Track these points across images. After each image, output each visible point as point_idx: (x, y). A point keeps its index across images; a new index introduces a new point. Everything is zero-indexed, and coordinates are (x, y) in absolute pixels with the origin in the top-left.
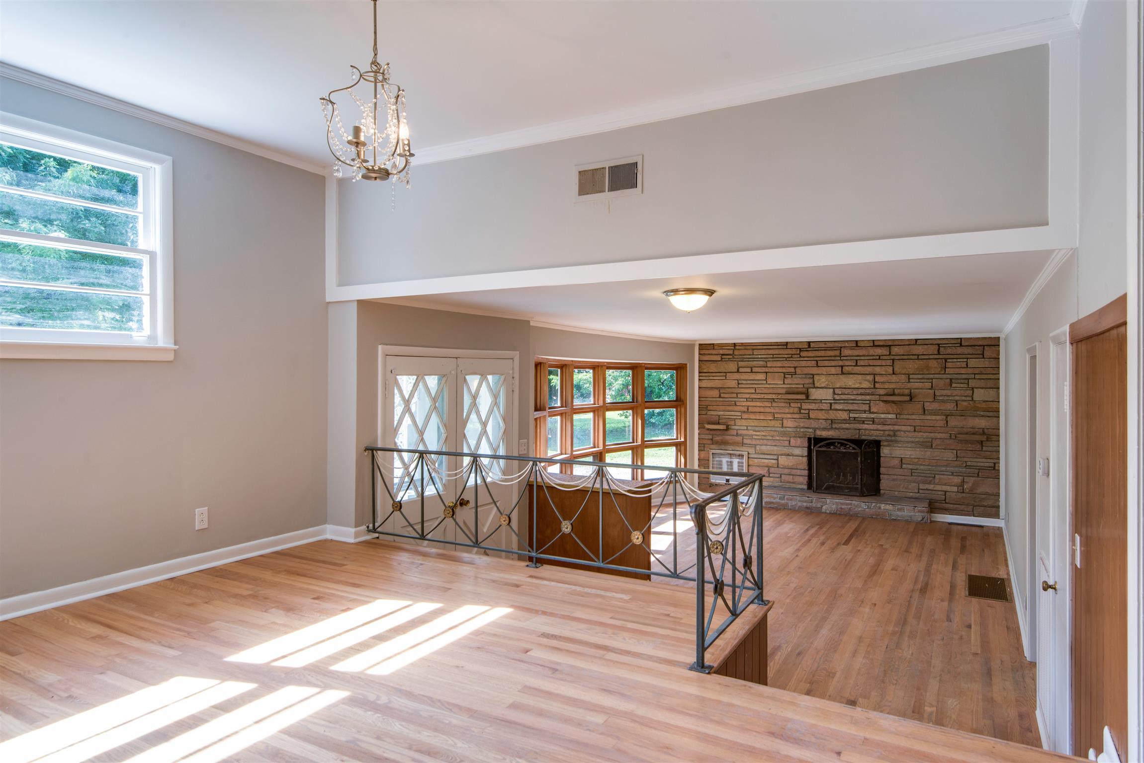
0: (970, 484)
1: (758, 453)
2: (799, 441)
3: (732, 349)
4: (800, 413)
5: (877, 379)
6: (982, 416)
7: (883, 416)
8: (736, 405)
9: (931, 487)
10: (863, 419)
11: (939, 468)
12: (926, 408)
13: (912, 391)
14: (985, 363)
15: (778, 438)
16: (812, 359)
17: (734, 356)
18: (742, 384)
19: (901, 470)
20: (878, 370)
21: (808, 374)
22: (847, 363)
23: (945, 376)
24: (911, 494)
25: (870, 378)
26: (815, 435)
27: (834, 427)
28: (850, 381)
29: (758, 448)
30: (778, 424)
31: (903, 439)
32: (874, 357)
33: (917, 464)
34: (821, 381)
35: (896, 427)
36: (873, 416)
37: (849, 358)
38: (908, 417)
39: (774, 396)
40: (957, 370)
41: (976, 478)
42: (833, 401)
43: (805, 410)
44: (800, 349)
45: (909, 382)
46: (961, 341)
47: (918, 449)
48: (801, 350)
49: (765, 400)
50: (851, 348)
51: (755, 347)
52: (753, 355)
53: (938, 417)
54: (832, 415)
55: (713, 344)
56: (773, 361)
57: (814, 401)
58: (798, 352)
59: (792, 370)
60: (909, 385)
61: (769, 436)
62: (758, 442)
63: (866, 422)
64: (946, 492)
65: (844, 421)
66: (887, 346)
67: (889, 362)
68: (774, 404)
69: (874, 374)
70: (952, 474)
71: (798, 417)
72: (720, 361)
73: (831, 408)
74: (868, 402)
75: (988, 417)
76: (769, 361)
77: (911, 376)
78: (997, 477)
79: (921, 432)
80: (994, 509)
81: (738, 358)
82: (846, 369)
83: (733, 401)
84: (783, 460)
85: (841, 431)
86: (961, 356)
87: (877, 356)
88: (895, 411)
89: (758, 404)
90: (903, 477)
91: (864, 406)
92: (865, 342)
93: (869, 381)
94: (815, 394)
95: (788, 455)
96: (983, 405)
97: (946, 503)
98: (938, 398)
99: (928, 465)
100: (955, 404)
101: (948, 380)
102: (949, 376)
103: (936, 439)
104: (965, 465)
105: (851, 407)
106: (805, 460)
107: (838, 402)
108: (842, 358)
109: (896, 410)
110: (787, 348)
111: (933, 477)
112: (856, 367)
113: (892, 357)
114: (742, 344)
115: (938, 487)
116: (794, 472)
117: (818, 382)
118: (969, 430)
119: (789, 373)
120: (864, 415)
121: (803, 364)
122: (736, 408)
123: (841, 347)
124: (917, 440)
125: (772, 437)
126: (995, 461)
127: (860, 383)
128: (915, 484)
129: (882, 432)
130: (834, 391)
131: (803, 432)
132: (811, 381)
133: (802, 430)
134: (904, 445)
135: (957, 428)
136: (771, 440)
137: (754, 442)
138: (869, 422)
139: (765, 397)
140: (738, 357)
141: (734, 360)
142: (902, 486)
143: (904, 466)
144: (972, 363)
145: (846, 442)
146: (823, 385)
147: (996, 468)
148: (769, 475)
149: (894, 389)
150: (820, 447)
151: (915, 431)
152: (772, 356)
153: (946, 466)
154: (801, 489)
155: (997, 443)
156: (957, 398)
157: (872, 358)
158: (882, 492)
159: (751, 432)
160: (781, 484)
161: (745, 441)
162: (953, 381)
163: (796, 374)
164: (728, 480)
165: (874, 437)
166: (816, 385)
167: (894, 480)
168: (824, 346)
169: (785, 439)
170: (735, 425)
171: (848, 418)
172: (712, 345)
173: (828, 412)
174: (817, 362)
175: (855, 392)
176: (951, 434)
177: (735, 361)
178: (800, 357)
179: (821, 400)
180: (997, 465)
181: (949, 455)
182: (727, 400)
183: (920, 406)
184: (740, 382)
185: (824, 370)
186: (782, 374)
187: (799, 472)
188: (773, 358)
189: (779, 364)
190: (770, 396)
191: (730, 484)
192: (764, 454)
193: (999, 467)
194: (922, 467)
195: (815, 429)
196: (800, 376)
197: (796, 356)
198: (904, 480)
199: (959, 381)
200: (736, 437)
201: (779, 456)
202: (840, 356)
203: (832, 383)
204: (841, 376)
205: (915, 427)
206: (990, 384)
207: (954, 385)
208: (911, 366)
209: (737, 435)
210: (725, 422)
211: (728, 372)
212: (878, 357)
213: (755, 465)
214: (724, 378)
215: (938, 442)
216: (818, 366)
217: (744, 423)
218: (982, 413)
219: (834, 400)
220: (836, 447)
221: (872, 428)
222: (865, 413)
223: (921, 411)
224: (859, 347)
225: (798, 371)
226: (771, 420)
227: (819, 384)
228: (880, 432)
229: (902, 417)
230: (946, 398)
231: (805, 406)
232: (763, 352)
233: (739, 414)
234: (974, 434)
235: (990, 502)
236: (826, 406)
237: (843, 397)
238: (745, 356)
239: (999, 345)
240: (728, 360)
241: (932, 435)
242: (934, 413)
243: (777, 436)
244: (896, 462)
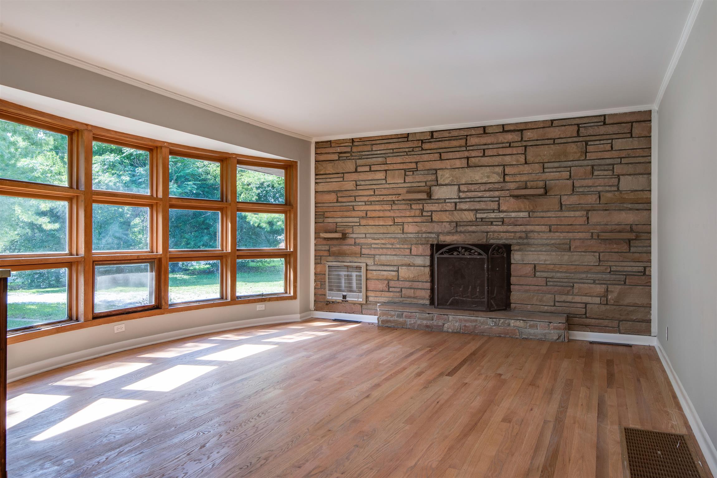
0: (615, 294)
1: (377, 265)
2: (421, 248)
3: (350, 146)
4: (422, 216)
5: (508, 170)
6: (630, 209)
7: (513, 215)
8: (354, 210)
9: (569, 298)
10: (492, 220)
11: (578, 276)
12: (563, 203)
13: (547, 182)
14: (635, 143)
15: (398, 246)
16: (435, 151)
17: (352, 154)
18: (361, 185)
19: (535, 279)
20: (508, 159)
21: (431, 170)
22: (474, 154)
23: (585, 163)
24: (546, 307)
25: (499, 170)
26: (438, 241)
27: (459, 230)
28: (477, 175)
29: (377, 258)
30: (398, 229)
31: (536, 242)
32: (504, 145)
33: (552, 271)
34: (445, 177)
35: (529, 228)
36: (502, 215)
37: (475, 148)
38: (542, 214)
39: (394, 198)
40: (600, 154)
41: (623, 287)
42: (458, 200)
43: (427, 211)
44: (422, 140)
45: (544, 172)
46: (605, 119)
47: (554, 253)
48: (422, 142)
49: (385, 203)
50: (478, 135)
51: (374, 142)
52: (372, 151)
53: (578, 214)
54: (457, 216)
55: (330, 141)
56: (393, 156)
57: (437, 201)
58: (420, 145)
59: (414, 165)
60: (544, 176)
61: (389, 244)
62: (377, 252)
63: (494, 223)
64: (586, 304)
65: (471, 223)
66: (518, 131)
67: (521, 150)
68: (395, 207)
69: (504, 166)
70: (594, 283)
71: (420, 221)
72: (337, 160)
73: (456, 208)
74: (497, 199)
75: (637, 210)
76: (389, 157)
77: (546, 165)
78: (648, 285)
79: (557, 232)
80: (644, 324)
81: (356, 156)
82: (472, 161)
83: (351, 206)
84: (403, 272)
85: (467, 234)
86: (604, 137)
87: (507, 143)
88: (528, 209)
89: (378, 207)
90: (537, 288)
91: (492, 204)
92: (494, 127)
93: (498, 174)
94: (439, 193)
95: (409, 265)
96: (632, 196)
97: (586, 317)
98: (578, 190)
99: (566, 272)
100: (597, 196)
101: (590, 167)
102: (590, 163)
103: (575, 239)
104: (609, 270)
105: (477, 206)
106: (427, 270)
107: (463, 200)
108: (468, 148)
109: (529, 207)
110: (408, 141)
111: (571, 287)
112: (483, 158)
113: (524, 144)
114: (360, 139)
115: (578, 299)
116: (416, 285)
117: (441, 178)
118: (614, 227)
119: (410, 170)
120: (493, 215)
121: (426, 157)
122: (354, 214)
123: (467, 136)
124: (553, 242)
125: (392, 244)
126: (645, 264)
127: (488, 177)
128: (550, 296)
129: (512, 234)
130: (459, 188)
131: (425, 238)
132: (434, 177)
133: (424, 235)
134: (539, 249)
135: (600, 225)
136: (390, 248)
137: (373, 252)
138: (497, 223)
139: (385, 199)
140: (356, 154)
141: (352, 158)
142: (535, 298)
143: (538, 274)
144: (618, 144)
145: (471, 247)
146: (447, 182)
147: (647, 273)
148: (389, 289)
149: (526, 182)
150: (442, 254)
151: (550, 231)
152: (391, 151)
153: (587, 272)
154: (423, 305)
155: (647, 241)
156: (600, 189)
157: (501, 145)
158: (513, 306)
159: (370, 241)
160: (401, 299)
161: (364, 251)
162: (595, 167)
163: (417, 170)
164: (344, 297)
165: (504, 241)
166: (439, 182)
167: (526, 291)
168: (448, 135)
169: (406, 246)
170: (353, 233)
171: (474, 220)
172: (329, 143)
173: (452, 214)
174: (440, 155)
175: (483, 188)
176: (592, 233)
177: (354, 159)
178: (422, 149)
179: (445, 199)
180: (647, 269)
181: (591, 259)
182: (344, 204)
183: (556, 200)
184: (358, 183)
185: (447, 164)
186: (403, 171)
187: (420, 285)
188: (393, 153)
189: (399, 160)
190: (389, 198)
191: (347, 301)
192: (384, 265)
193: (651, 271)
194: (559, 275)
195: (438, 234)
196: (422, 172)
197: (417, 149)
198: (538, 290)
199: (602, 168)
200: (353, 247)
201: (400, 267)
202: (466, 145)
203: (457, 178)
204: (466, 170)
205: (550, 226)
206: (640, 169)
207: (596, 173)
208: (547, 152)
209: (355, 244)
210: (343, 230)
211: (346, 173)
212: (508, 145)
213: (374, 278)
214: (342, 179)
215: (578, 243)
216: (441, 159)
217: (363, 230)
218: (629, 206)
219: (459, 198)
220: (459, 252)
221: (501, 230)
222: (493, 212)
223: (557, 207)
224: (487, 133)
225: (420, 166)
226: (391, 225)
227: (442, 180)
228: (510, 234)
229: (536, 214)
230: (587, 189)
231: (428, 207)
232: (382, 147)
233: (357, 220)
234: (620, 232)
235: (639, 316)
236: (450, 207)
237: (469, 194)
238: (364, 153)
239: (650, 121)
240: (345, 158)
241: (570, 235)
242: (573, 208)
243: (397, 244)
244: (529, 269)
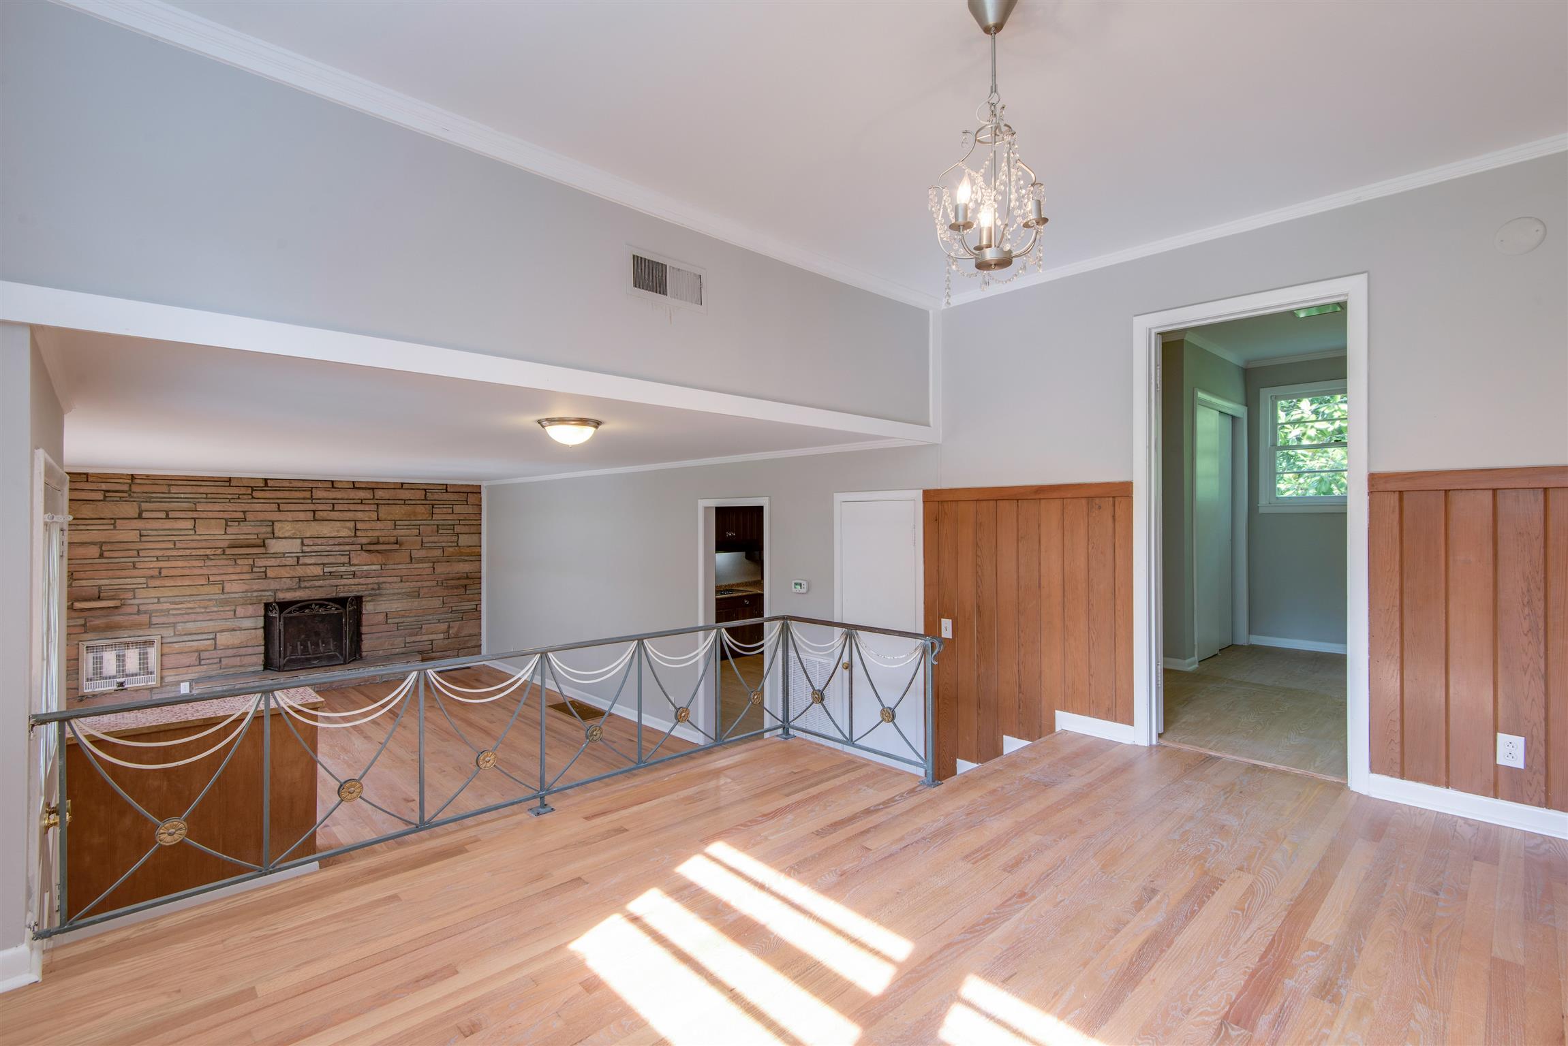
0: (456, 629)
1: (180, 635)
2: (250, 610)
3: (127, 483)
4: (252, 572)
5: (359, 526)
6: (466, 561)
7: (365, 568)
8: (134, 567)
9: (418, 638)
10: (341, 574)
11: (425, 618)
12: (413, 557)
13: (399, 538)
14: (470, 509)
15: (215, 609)
16: (271, 501)
17: (132, 494)
18: (148, 536)
19: (387, 625)
20: (360, 515)
21: (265, 521)
22: (321, 507)
23: (432, 522)
24: (398, 650)
25: (351, 525)
26: (275, 598)
27: (302, 586)
28: (326, 529)
29: (180, 627)
30: (217, 589)
31: (388, 592)
32: (355, 501)
33: (403, 616)
34: (283, 529)
35: (381, 580)
36: (353, 568)
37: (324, 501)
38: (393, 567)
39: (208, 552)
40: (444, 516)
41: (460, 622)
42: (301, 554)
43: (260, 567)
44: (252, 487)
45: (395, 529)
46: (447, 487)
47: (405, 601)
48: (253, 489)
49: (193, 558)
50: (326, 489)
51: (173, 482)
52: (169, 493)
53: (425, 565)
54: (300, 571)
55: (87, 474)
56: (207, 502)
57: (274, 556)
58: (250, 492)
59: (241, 515)
60: (395, 533)
61: (200, 607)
62: (179, 619)
63: (344, 577)
64: (432, 640)
65: (317, 577)
66: (369, 489)
67: (374, 507)
68: (209, 563)
69: (355, 521)
70: (439, 622)
71: (249, 578)
72: (101, 501)
73: (298, 562)
74: (348, 553)
75: (471, 561)
76: (198, 502)
77: (397, 523)
78: (479, 618)
79: (408, 582)
80: (476, 649)
81: (138, 497)
82: (319, 515)
83: (130, 562)
84: (223, 639)
85: (313, 590)
86: (447, 502)
87: (359, 499)
88: (380, 562)
89: (180, 564)
90: (389, 633)
91: (342, 557)
92: (344, 483)
93: (349, 529)
94: (275, 546)
95: (234, 630)
96: (468, 550)
97: (433, 652)
98: (426, 545)
99: (415, 616)
100: (442, 550)
101: (436, 526)
102: (436, 522)
103: (423, 587)
104: (450, 610)
105: (326, 560)
106: (261, 632)
107: (307, 554)
108: (314, 501)
109: (382, 561)
110: (230, 486)
111: (420, 628)
112: (332, 513)
113: (377, 502)
114: (148, 476)
115: (425, 638)
116: (242, 651)
117: (279, 531)
118: (454, 575)
119: (233, 520)
120: (343, 569)
121: (258, 507)
122: (135, 572)
123: (312, 488)
124: (404, 591)
125: (206, 608)
126: (477, 603)
127: (338, 531)
128: (401, 639)
129: (365, 586)
130: (302, 542)
131: (256, 596)
132: (269, 529)
133: (255, 594)
134: (391, 598)
135: (444, 574)
136: (202, 613)
137: (172, 620)
138: (348, 576)
139: (193, 554)
140: (139, 495)
141: (132, 499)
142: (387, 643)
143: (389, 621)
144: (458, 509)
145: (327, 603)
146: (287, 535)
147: (478, 609)
148: (200, 662)
149: (378, 537)
150: (290, 612)
151: (401, 581)
152: (205, 496)
153: (433, 614)
154: (253, 672)
155: (478, 585)
156: (443, 544)
157: (352, 501)
158: (364, 654)
159: (166, 606)
160: (222, 671)
161: (155, 620)
162: (440, 527)
163: (246, 521)
164: (121, 684)
165: (355, 593)
166: (276, 535)
167: (379, 638)
168: (288, 485)
169: (228, 608)
170: (134, 598)
171: (322, 574)
172: (85, 476)
173: (294, 569)
174: (279, 505)
175: (331, 542)
176: (437, 581)
177: (134, 501)
178: (253, 498)
179: (284, 554)
180: (478, 606)
181: (437, 603)
182: (117, 560)
183: (407, 554)
184: (144, 533)
185: (290, 516)
186: (224, 521)
187: (250, 650)
188: (207, 498)
189: (217, 507)
190: (201, 552)
191: (126, 689)
192: (190, 634)
193: (480, 607)
194: (409, 619)
195: (275, 591)
196: (253, 523)
197: (245, 497)
198: (390, 636)
199: (445, 527)
200: (136, 616)
201: (217, 634)
202: (312, 498)
203: (300, 531)
204: (313, 523)
205: (401, 577)
206: (473, 529)
207: (440, 531)
208: (398, 511)
209: (139, 612)
210: (115, 595)
211: (118, 519)
212: (360, 501)
213: (175, 652)
214: (112, 527)
215: (426, 590)
216: (279, 510)
217: (153, 593)
218: (466, 558)
219: (302, 552)
220: (312, 609)
221: (353, 583)
222: (344, 566)
223: (408, 560)
224: (335, 488)
225: (250, 516)
226: (202, 585)
227: (281, 532)
228: (362, 586)
229: (387, 567)
230: (434, 545)
231: (259, 562)
232: (189, 489)
233: (143, 580)
234: (459, 579)
235: (473, 643)
236: (293, 561)
237: (316, 548)
238: (154, 495)
239: (480, 493)
240: (118, 499)
241: (419, 584)
242: (421, 560)
243: (214, 606)
244: (381, 618)
